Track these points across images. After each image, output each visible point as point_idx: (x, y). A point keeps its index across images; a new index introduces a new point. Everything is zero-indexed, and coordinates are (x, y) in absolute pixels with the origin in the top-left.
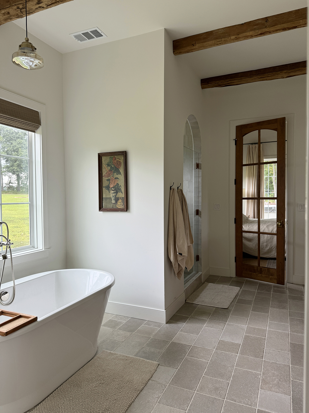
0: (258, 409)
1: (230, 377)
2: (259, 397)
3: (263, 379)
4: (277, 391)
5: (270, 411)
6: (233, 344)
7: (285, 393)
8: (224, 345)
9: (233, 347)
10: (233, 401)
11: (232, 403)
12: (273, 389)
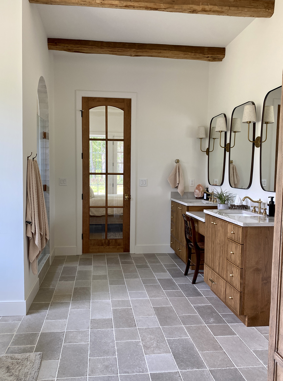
0: (150, 374)
1: (115, 352)
2: (147, 363)
3: (144, 345)
4: (159, 352)
5: (161, 371)
6: (105, 320)
7: (166, 352)
8: (97, 323)
9: (106, 323)
10: (126, 373)
11: (126, 375)
12: (155, 352)
